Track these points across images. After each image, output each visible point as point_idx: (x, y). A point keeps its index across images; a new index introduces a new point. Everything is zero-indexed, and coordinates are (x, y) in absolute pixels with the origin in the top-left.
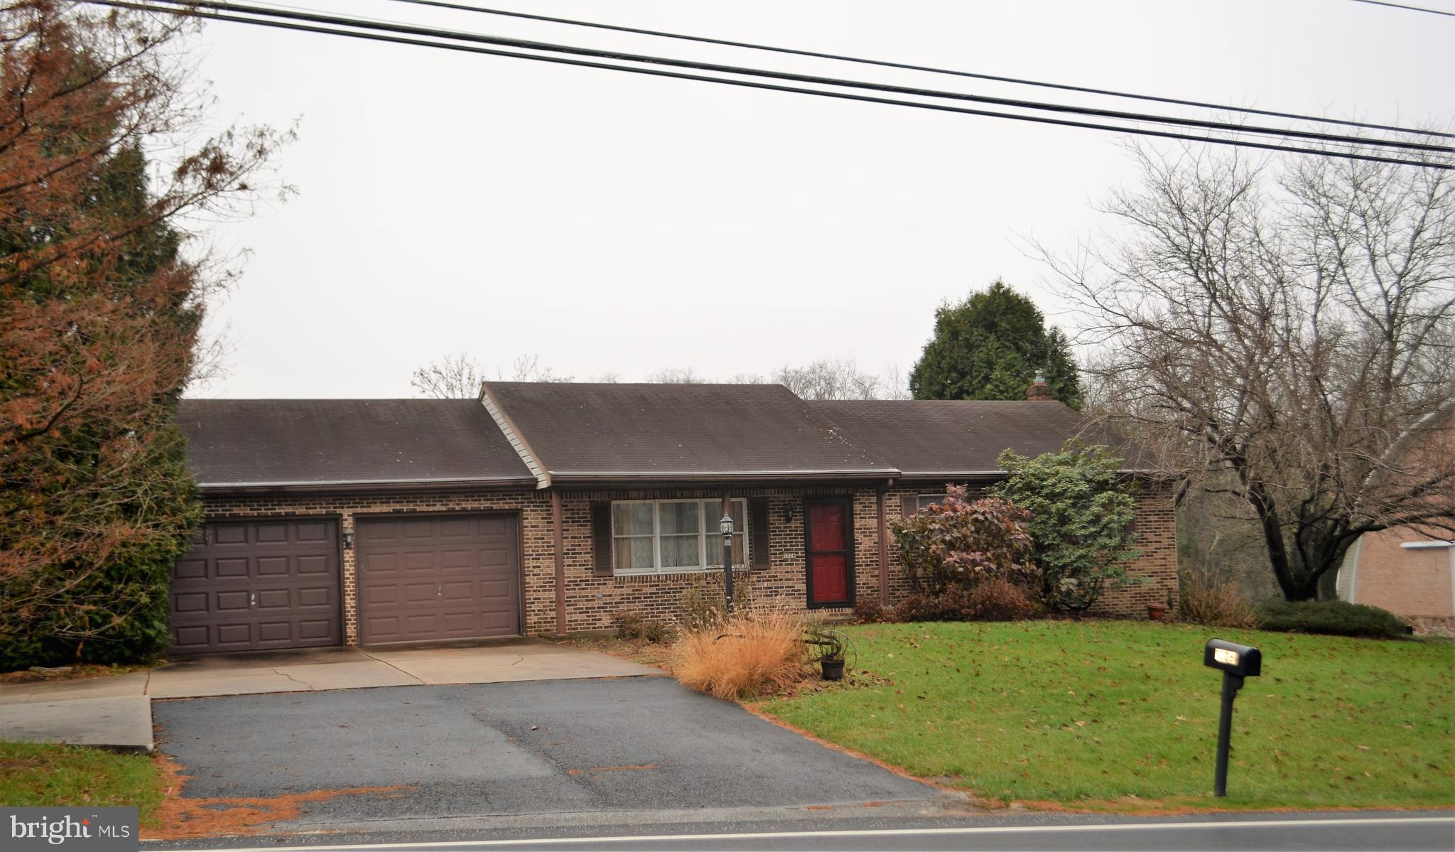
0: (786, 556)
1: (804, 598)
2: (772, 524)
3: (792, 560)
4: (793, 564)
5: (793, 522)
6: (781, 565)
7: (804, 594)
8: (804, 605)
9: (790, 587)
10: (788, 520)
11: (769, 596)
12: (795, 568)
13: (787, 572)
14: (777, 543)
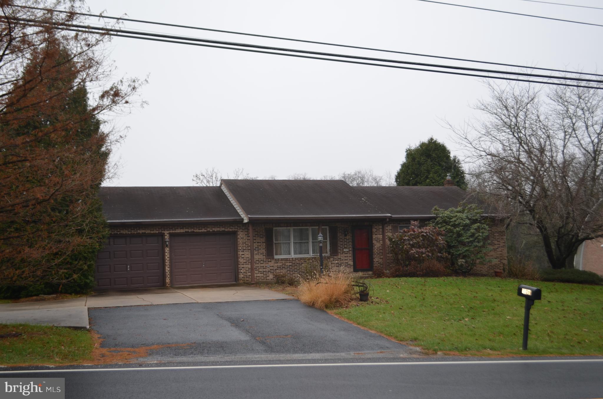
0: (345, 250)
1: (352, 268)
2: (339, 237)
3: (347, 252)
4: (347, 254)
5: (348, 236)
6: (343, 254)
7: (352, 266)
8: (352, 270)
9: (346, 263)
10: (346, 235)
11: (338, 266)
14: (341, 245)
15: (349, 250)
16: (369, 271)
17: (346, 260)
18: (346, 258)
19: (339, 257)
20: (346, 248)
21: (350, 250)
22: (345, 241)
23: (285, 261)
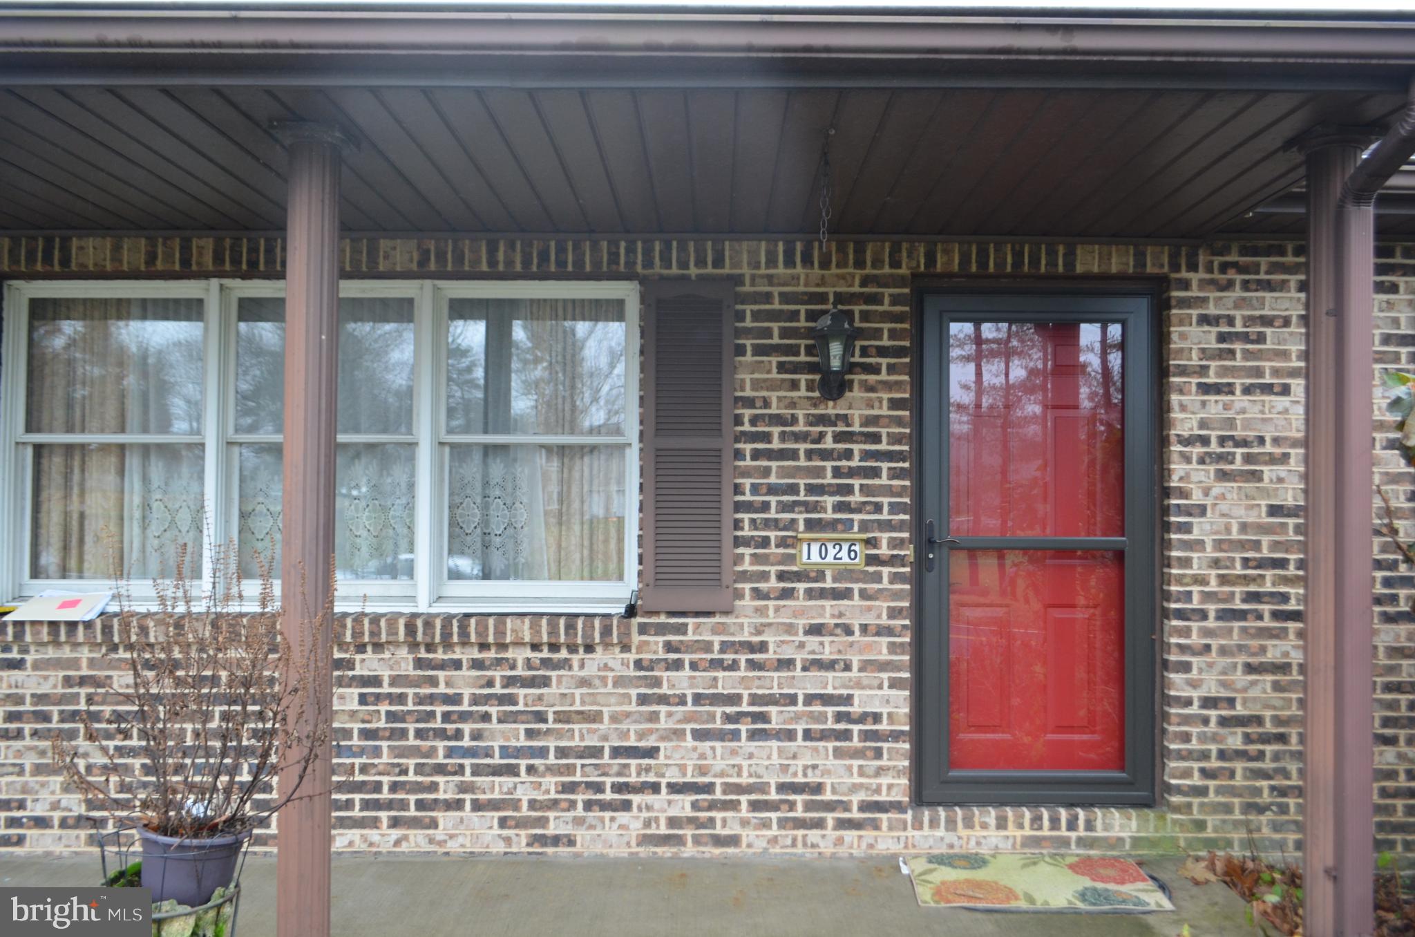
0: (811, 555)
1: (898, 756)
2: (749, 403)
3: (844, 573)
4: (846, 594)
5: (856, 393)
6: (787, 594)
7: (896, 736)
8: (896, 786)
9: (827, 700)
10: (833, 386)
11: (721, 736)
12: (855, 611)
13: (815, 630)
14: (772, 490)
15: (872, 560)
16: (1105, 803)
17: (830, 665)
18: (827, 648)
19: (743, 623)
20: (832, 525)
21: (884, 551)
22: (826, 455)
23: (94, 645)
